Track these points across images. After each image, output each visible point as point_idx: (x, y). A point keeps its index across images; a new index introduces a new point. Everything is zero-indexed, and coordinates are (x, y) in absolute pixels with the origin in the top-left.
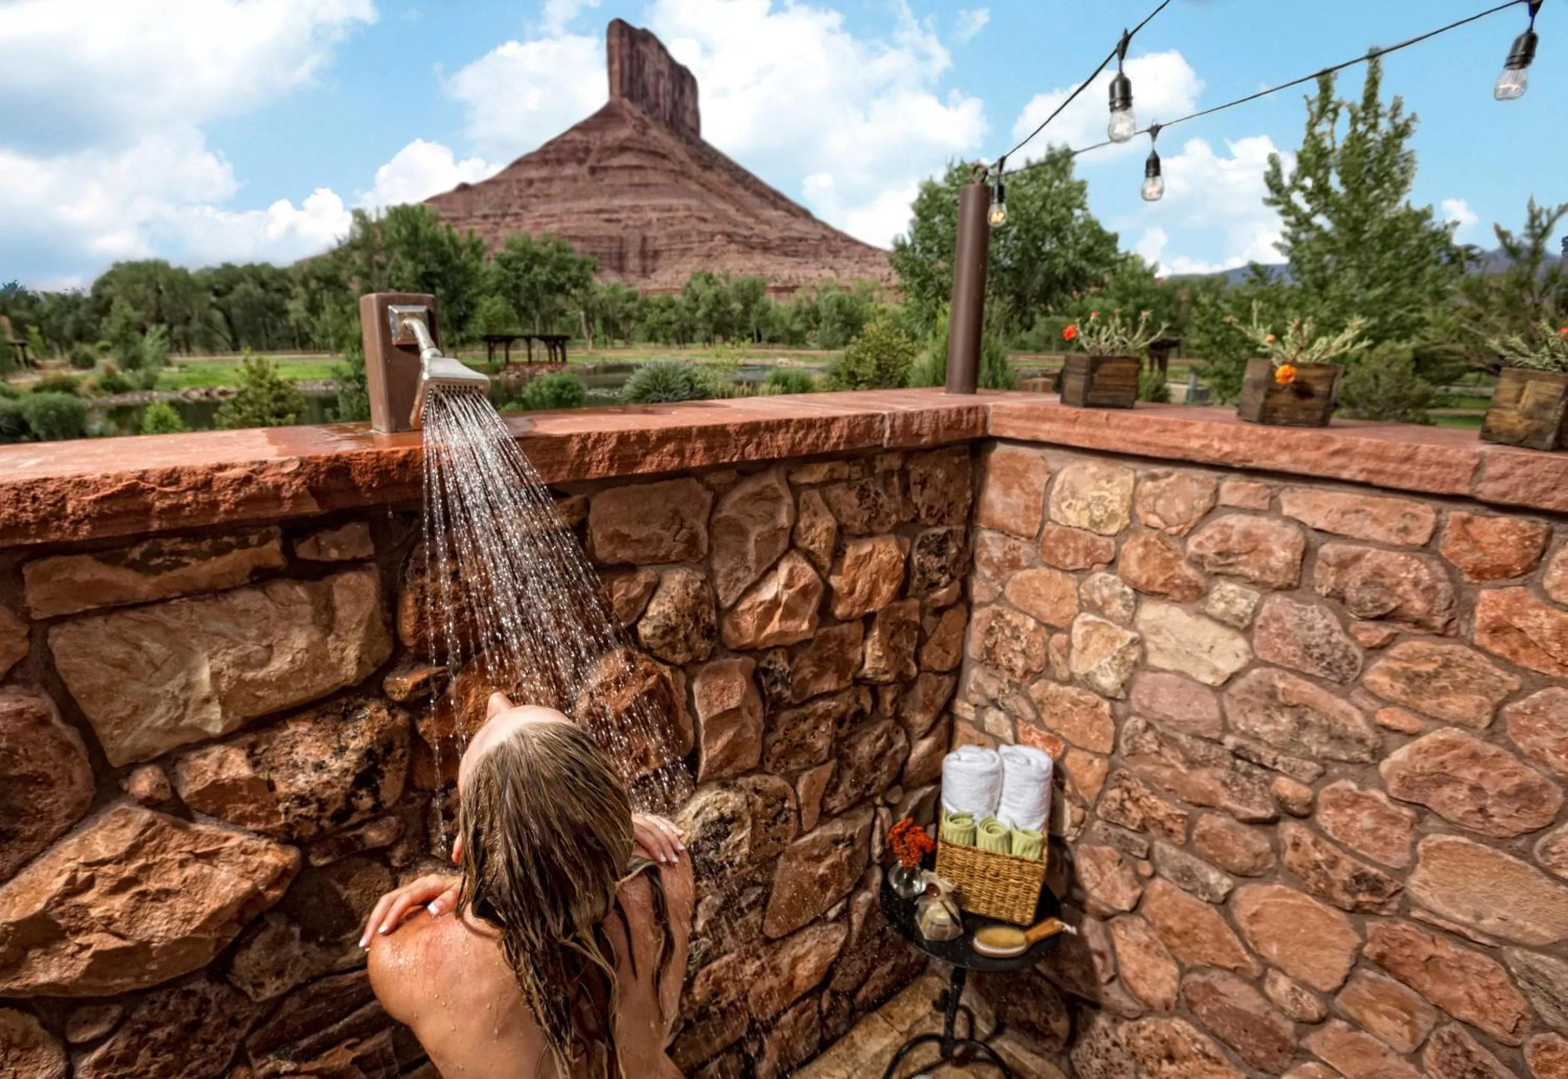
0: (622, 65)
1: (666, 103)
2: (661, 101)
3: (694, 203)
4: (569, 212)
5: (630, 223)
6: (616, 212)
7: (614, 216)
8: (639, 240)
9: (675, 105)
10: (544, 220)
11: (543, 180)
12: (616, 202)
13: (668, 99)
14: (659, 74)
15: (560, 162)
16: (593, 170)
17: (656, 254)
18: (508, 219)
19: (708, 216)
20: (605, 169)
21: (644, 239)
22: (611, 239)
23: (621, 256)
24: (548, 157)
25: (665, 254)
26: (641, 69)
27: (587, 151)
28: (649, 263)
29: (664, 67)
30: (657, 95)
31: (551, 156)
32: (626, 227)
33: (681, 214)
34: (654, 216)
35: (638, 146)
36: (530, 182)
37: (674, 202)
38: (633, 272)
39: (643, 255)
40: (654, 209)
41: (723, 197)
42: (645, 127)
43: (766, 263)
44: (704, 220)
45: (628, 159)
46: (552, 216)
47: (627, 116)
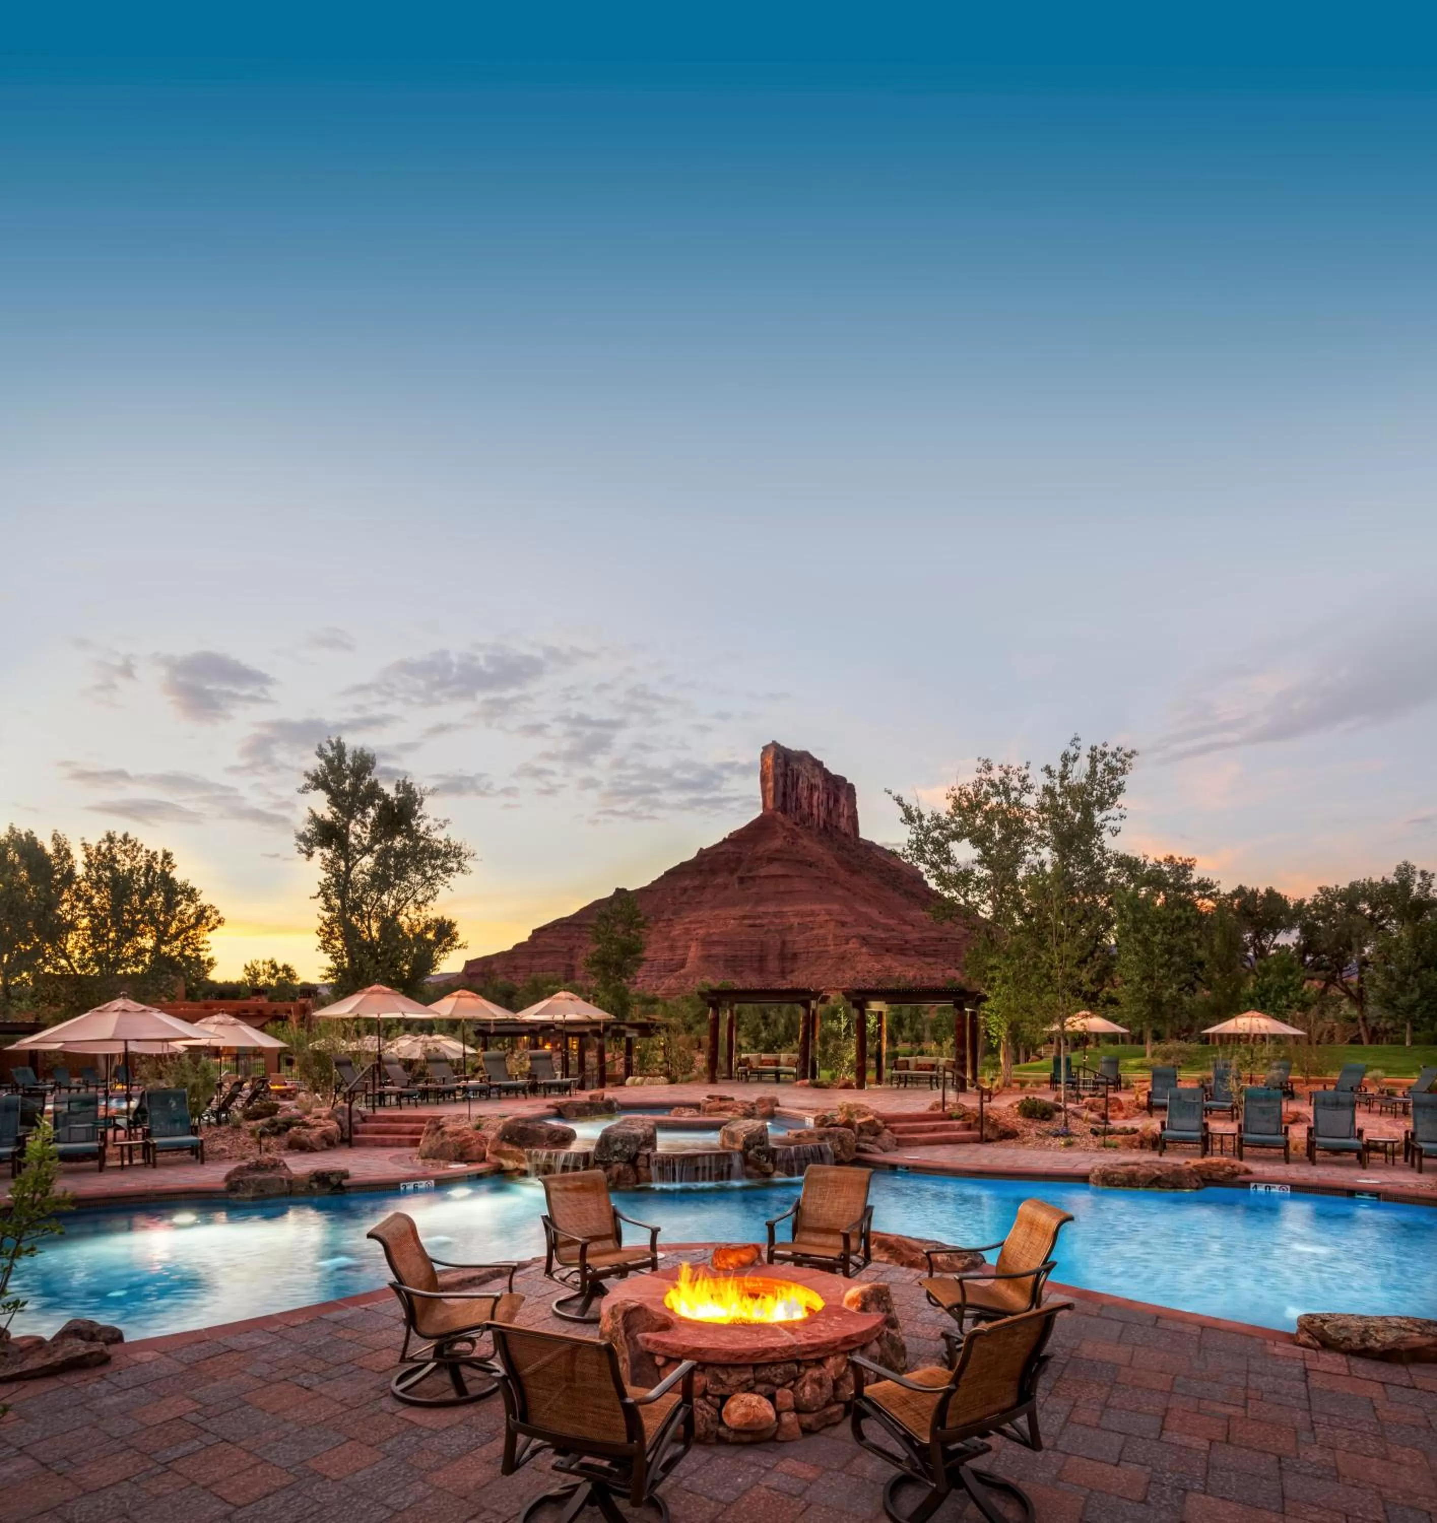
0: (776, 783)
1: (820, 813)
2: (815, 811)
3: (835, 907)
4: (717, 917)
5: (772, 928)
6: (760, 917)
7: (758, 922)
8: (779, 943)
9: (829, 813)
10: (693, 926)
11: (695, 888)
12: (761, 909)
13: (822, 809)
14: (812, 788)
15: (714, 872)
16: (742, 880)
17: (795, 956)
18: (661, 924)
19: (850, 919)
20: (753, 878)
21: (784, 943)
22: (753, 943)
23: (762, 959)
24: (703, 867)
25: (804, 956)
26: (795, 785)
27: (739, 861)
28: (788, 964)
29: (818, 781)
30: (811, 805)
31: (705, 867)
32: (769, 931)
33: (823, 918)
34: (795, 921)
35: (786, 856)
36: (685, 890)
37: (816, 907)
38: (773, 973)
39: (782, 957)
40: (797, 914)
41: (867, 900)
42: (795, 837)
43: (895, 964)
44: (843, 924)
45: (775, 869)
46: (700, 922)
47: (780, 829)
